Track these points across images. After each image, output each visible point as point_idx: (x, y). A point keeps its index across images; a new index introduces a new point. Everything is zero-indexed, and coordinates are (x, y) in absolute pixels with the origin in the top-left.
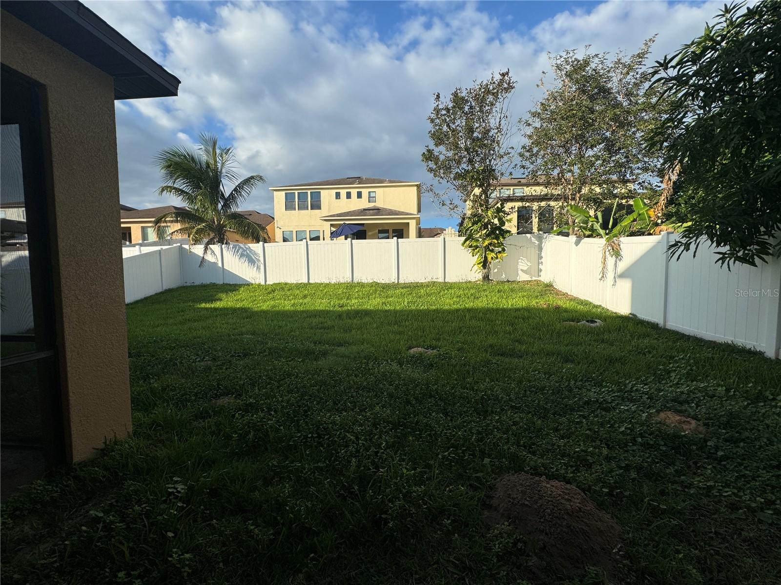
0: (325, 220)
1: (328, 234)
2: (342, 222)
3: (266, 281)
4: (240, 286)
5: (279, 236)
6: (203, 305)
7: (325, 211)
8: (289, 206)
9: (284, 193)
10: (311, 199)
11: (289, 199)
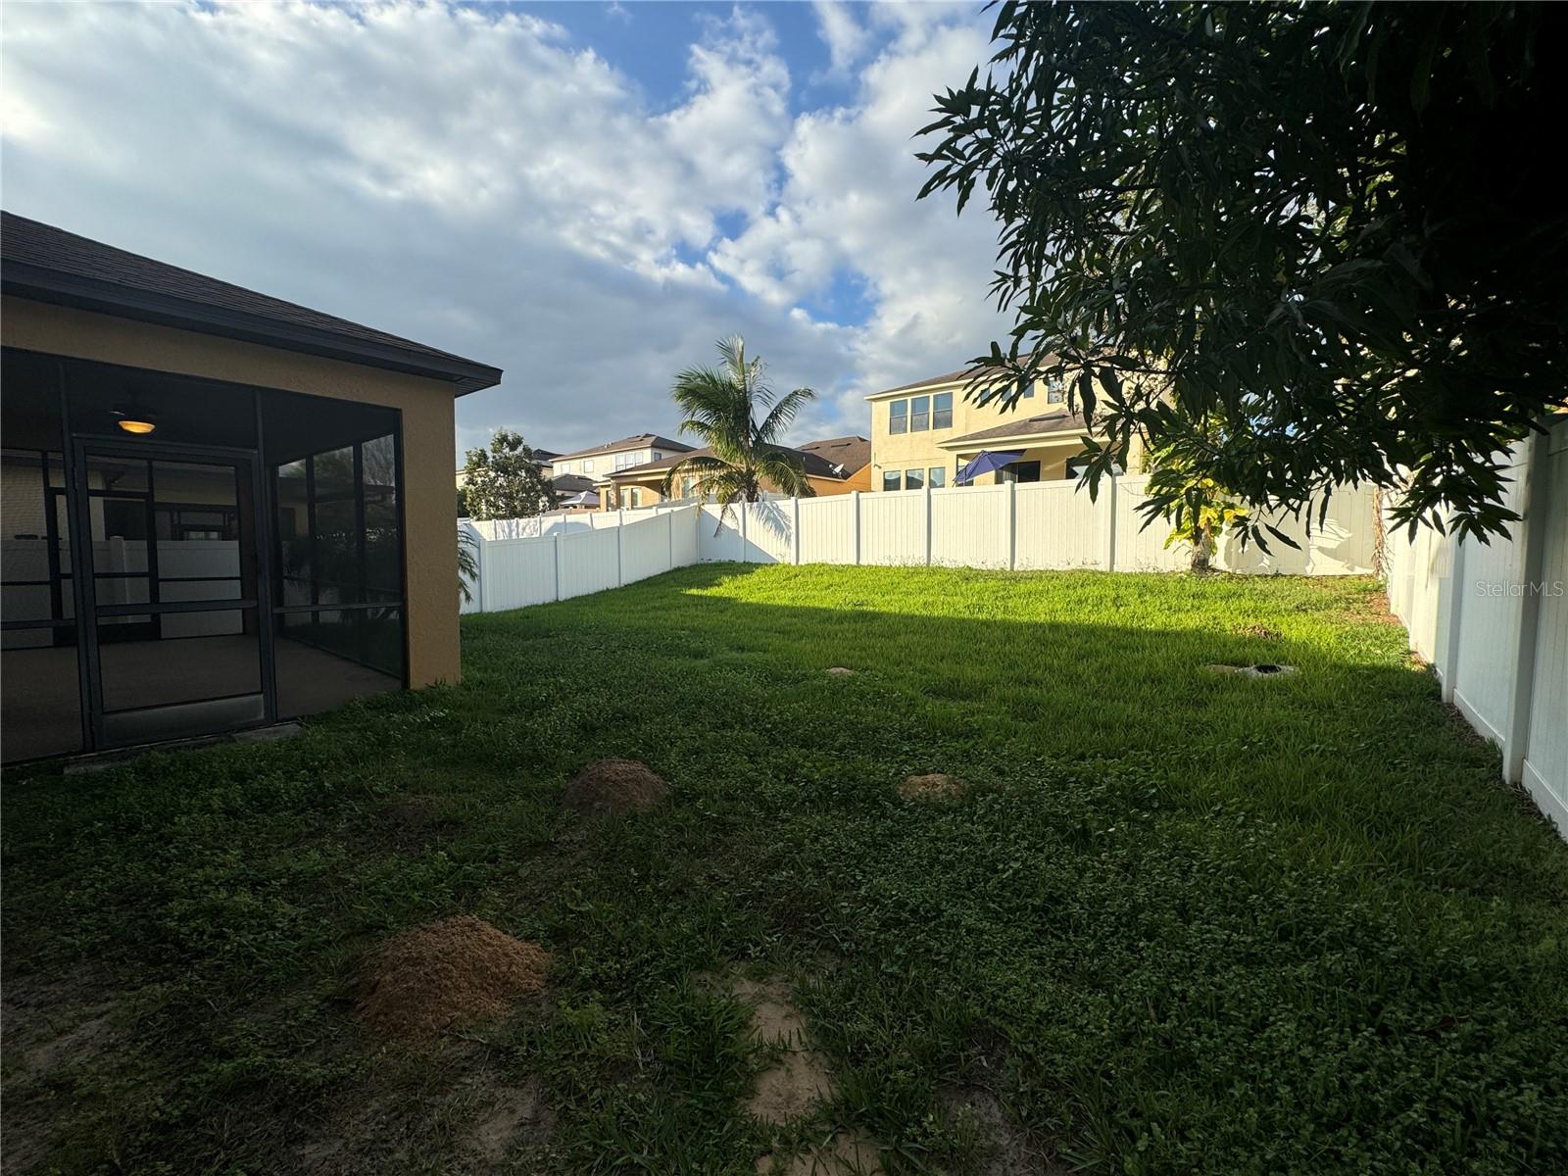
0: (947, 448)
1: (951, 474)
2: (979, 450)
3: (798, 560)
4: (758, 565)
5: (877, 480)
6: (694, 591)
7: (958, 429)
8: (896, 427)
9: (887, 404)
10: (935, 408)
11: (897, 411)
